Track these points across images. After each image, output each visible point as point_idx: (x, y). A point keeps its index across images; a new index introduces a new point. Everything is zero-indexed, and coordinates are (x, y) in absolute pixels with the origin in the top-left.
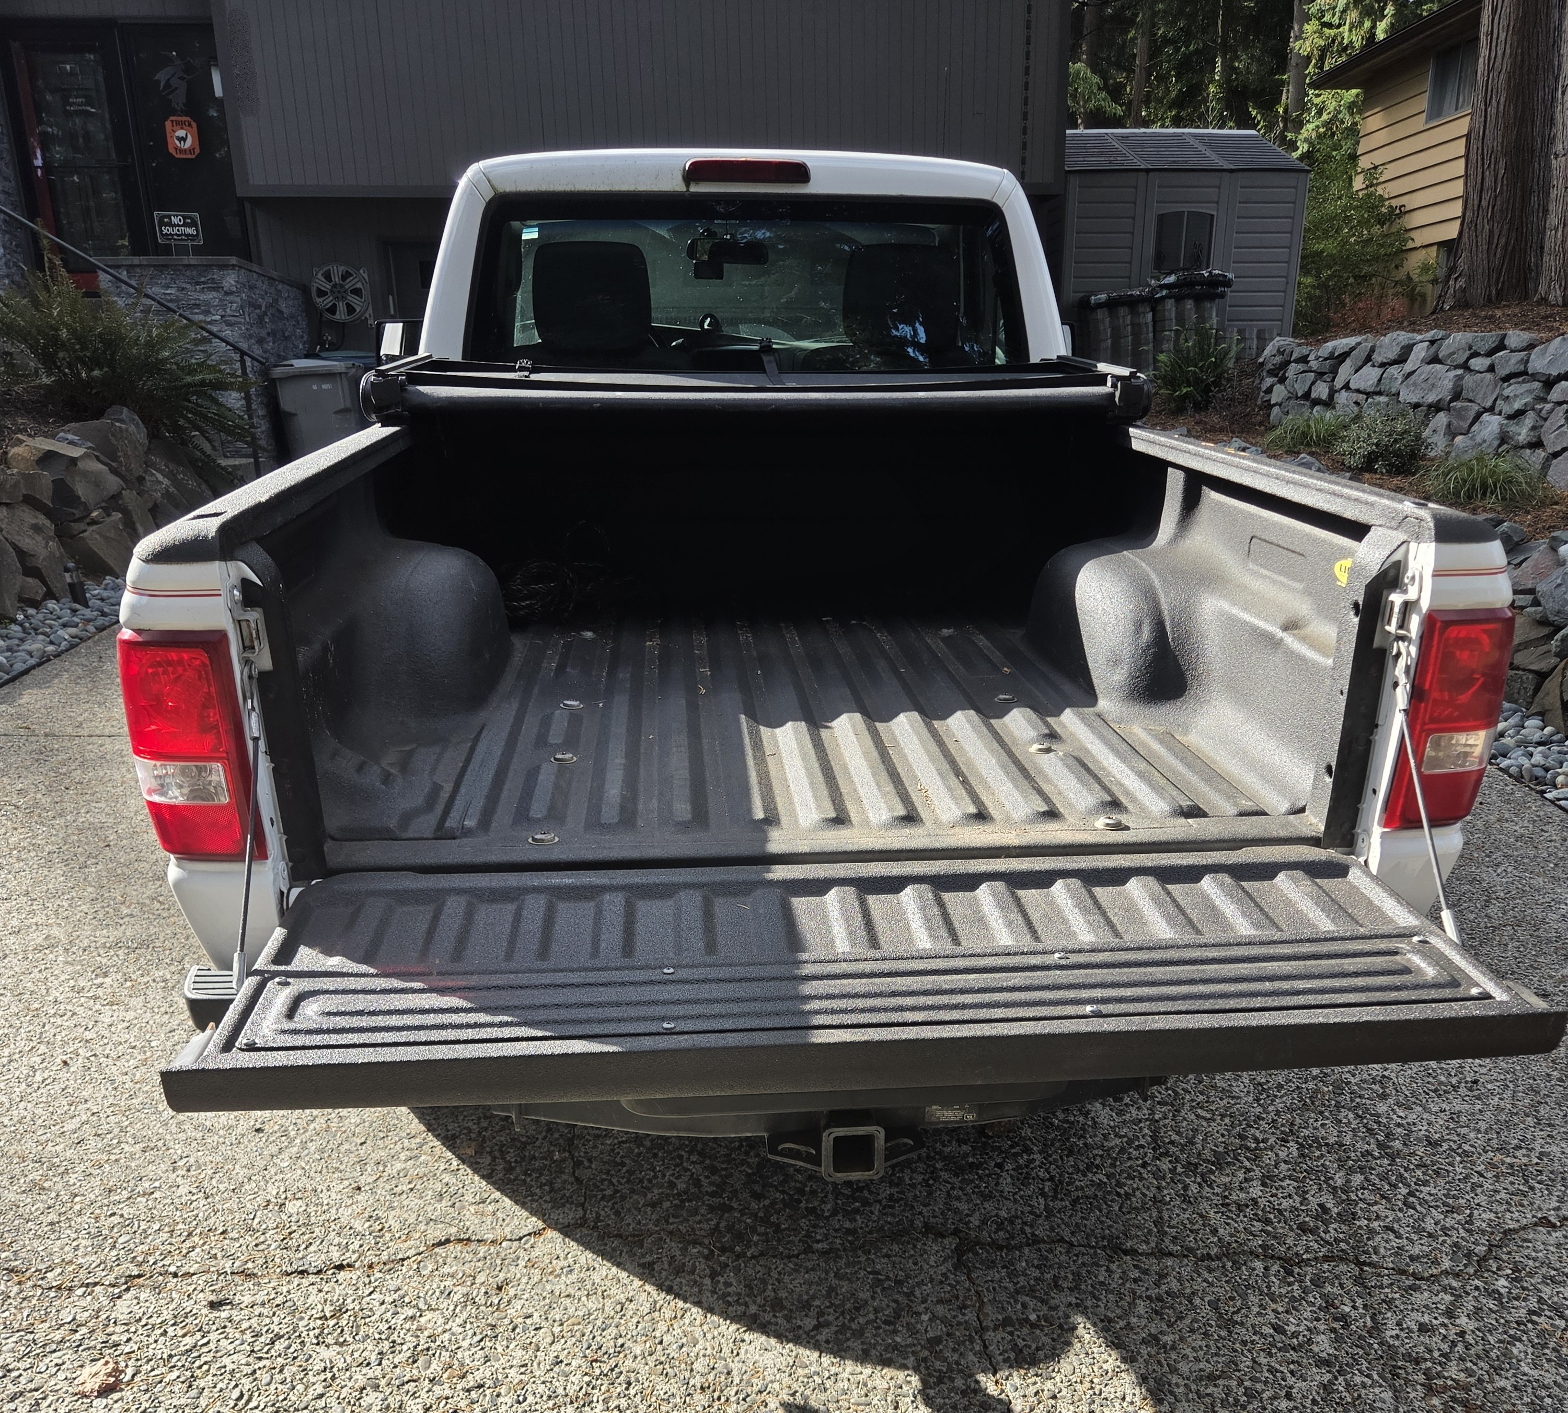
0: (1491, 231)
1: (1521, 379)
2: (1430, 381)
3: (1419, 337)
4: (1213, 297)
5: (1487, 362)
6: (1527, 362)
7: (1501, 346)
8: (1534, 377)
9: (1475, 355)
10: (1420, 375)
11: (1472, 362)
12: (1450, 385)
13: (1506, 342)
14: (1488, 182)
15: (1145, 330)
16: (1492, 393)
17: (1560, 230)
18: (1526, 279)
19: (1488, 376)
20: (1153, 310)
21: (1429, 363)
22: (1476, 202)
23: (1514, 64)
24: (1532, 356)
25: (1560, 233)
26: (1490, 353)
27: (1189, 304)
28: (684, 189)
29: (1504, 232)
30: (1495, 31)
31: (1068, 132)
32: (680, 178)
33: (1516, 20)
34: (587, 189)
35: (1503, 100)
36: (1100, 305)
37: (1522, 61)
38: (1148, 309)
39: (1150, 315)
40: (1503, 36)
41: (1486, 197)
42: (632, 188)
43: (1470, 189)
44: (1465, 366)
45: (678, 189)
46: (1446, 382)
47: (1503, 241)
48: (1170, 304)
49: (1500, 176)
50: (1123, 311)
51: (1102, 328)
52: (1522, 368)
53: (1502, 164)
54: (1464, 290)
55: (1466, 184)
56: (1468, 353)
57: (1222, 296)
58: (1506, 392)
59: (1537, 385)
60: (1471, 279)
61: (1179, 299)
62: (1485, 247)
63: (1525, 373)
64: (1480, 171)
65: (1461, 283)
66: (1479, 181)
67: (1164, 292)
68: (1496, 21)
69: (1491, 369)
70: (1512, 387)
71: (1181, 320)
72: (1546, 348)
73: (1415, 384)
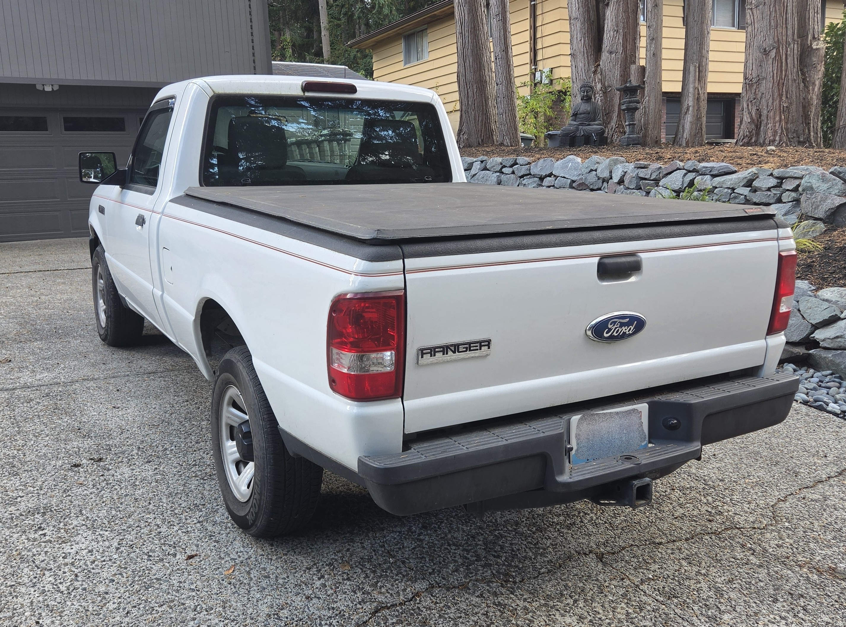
0: (475, 114)
1: (528, 177)
2: (485, 178)
3: (475, 159)
4: (346, 141)
5: (510, 170)
6: (530, 170)
7: (516, 163)
8: (534, 176)
9: (504, 167)
10: (479, 176)
11: (504, 170)
12: (496, 179)
13: (518, 161)
14: (470, 94)
15: (315, 156)
16: (516, 182)
17: (504, 114)
18: (492, 135)
19: (512, 175)
20: (318, 146)
21: (482, 170)
22: (467, 103)
23: (473, 46)
24: (531, 167)
25: (504, 116)
26: (511, 166)
27: (335, 144)
28: (303, 94)
29: (480, 115)
30: (463, 32)
31: (273, 62)
32: (300, 89)
33: (471, 28)
34: (258, 93)
35: (471, 60)
36: (293, 144)
37: (476, 45)
38: (316, 146)
39: (317, 148)
40: (467, 34)
41: (470, 100)
42: (279, 93)
43: (463, 98)
44: (501, 172)
45: (299, 94)
46: (493, 178)
47: (480, 119)
48: (326, 144)
49: (475, 92)
50: (304, 147)
51: (295, 155)
52: (528, 172)
53: (475, 87)
54: (467, 139)
55: (460, 94)
56: (500, 166)
57: (349, 140)
58: (524, 182)
59: (536, 179)
60: (469, 135)
61: (330, 141)
62: (474, 121)
63: (530, 174)
64: (466, 89)
65: (466, 136)
66: (466, 94)
67: (323, 138)
68: (463, 28)
69: (513, 173)
70: (525, 180)
71: (332, 151)
72: (537, 164)
73: (478, 179)
